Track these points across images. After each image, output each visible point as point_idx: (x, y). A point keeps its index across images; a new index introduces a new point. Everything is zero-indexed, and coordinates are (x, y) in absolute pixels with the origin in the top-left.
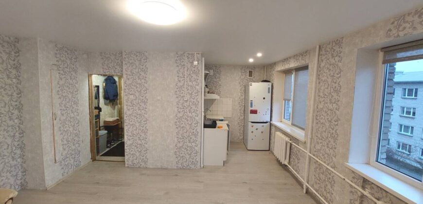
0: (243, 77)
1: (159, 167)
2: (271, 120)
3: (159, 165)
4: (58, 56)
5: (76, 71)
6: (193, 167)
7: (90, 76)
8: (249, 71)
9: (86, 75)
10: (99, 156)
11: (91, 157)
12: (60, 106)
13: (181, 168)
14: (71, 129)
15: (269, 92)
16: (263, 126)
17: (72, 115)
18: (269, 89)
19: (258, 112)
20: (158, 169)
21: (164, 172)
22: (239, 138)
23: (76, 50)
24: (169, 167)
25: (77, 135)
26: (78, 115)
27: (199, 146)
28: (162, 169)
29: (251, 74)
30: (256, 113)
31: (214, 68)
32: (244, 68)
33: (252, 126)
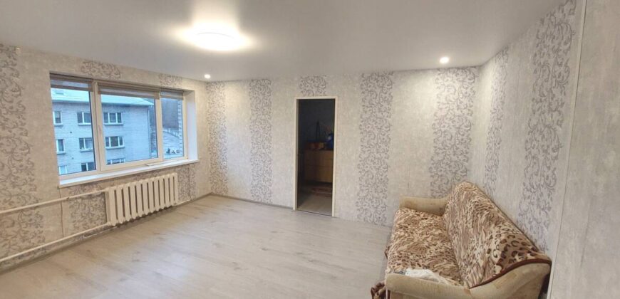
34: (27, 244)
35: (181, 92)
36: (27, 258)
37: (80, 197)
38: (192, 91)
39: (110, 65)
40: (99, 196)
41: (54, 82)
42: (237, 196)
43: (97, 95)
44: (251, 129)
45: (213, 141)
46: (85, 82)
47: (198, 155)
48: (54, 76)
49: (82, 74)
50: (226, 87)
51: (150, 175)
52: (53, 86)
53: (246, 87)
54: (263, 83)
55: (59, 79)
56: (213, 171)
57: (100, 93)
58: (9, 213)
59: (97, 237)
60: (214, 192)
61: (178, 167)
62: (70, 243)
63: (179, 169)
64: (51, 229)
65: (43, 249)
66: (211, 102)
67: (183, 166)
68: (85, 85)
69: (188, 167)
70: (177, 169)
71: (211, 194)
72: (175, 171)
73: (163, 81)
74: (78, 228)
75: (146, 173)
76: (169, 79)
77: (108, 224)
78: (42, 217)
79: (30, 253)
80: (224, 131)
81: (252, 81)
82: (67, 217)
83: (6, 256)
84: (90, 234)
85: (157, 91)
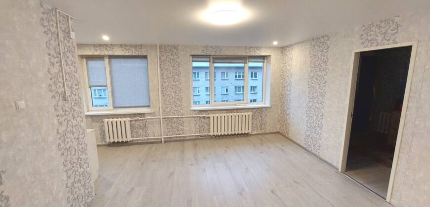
34: (178, 133)
35: (263, 57)
36: (178, 139)
37: (199, 117)
38: (269, 56)
39: (216, 47)
40: (208, 118)
41: (194, 59)
42: (295, 140)
43: (212, 64)
44: (308, 85)
45: (283, 93)
46: (207, 58)
47: (270, 102)
48: (193, 56)
49: (203, 54)
50: (294, 49)
51: (235, 111)
52: (193, 61)
53: (307, 47)
54: (322, 40)
55: (196, 57)
56: (281, 116)
57: (214, 63)
58: (174, 118)
59: (204, 139)
60: (281, 132)
61: (255, 108)
62: (194, 137)
63: (256, 110)
64: (187, 129)
65: (184, 137)
66: (284, 62)
67: (258, 108)
68: (208, 59)
69: (261, 110)
70: (254, 110)
71: (278, 133)
72: (252, 111)
73: (248, 51)
74: (197, 131)
75: (234, 109)
76: (251, 50)
77: (210, 134)
78: (184, 122)
79: (179, 137)
80: (290, 85)
81: (313, 40)
82: (193, 125)
83: (172, 135)
84: (202, 136)
85: (246, 59)
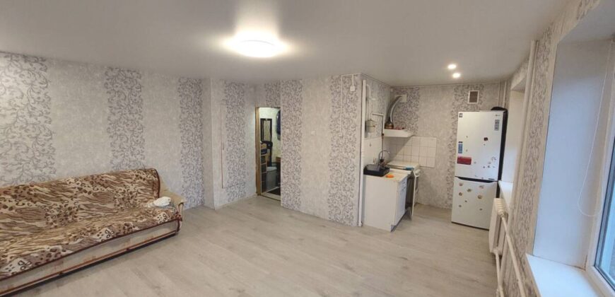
0: (457, 103)
1: (311, 214)
2: (500, 178)
3: (311, 211)
4: (227, 92)
5: (243, 105)
6: (347, 222)
7: (257, 108)
8: (471, 93)
9: (254, 108)
10: (265, 193)
11: (256, 191)
12: (228, 137)
13: (333, 222)
14: (237, 160)
15: (497, 128)
16: (481, 187)
17: (238, 147)
18: (497, 122)
19: (472, 162)
20: (311, 216)
21: (315, 220)
22: (446, 203)
23: (243, 85)
24: (322, 217)
25: (243, 166)
26: (244, 147)
27: (356, 197)
28: (313, 216)
29: (474, 97)
30: (470, 164)
31: (409, 91)
32: (460, 88)
33: (461, 185)
